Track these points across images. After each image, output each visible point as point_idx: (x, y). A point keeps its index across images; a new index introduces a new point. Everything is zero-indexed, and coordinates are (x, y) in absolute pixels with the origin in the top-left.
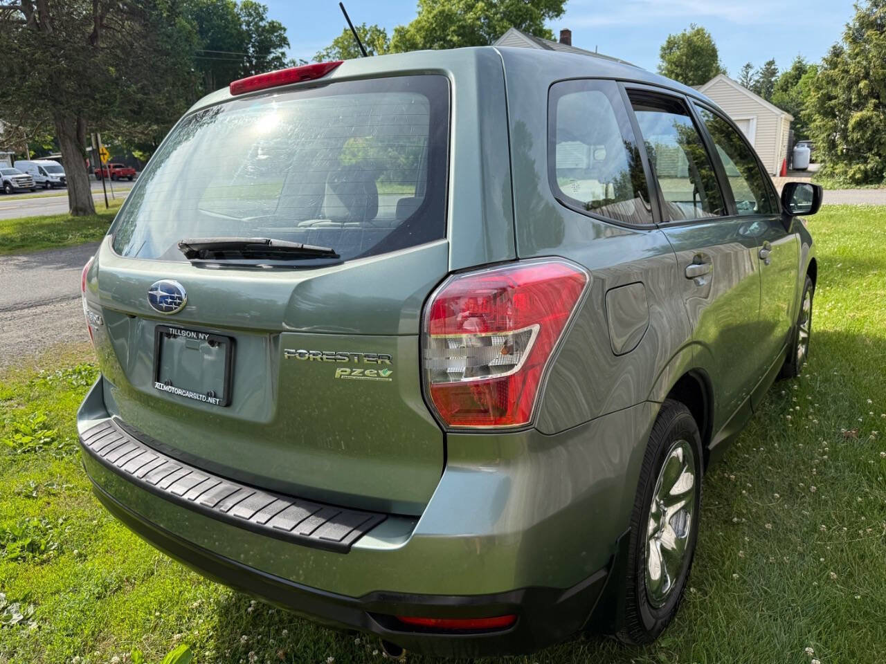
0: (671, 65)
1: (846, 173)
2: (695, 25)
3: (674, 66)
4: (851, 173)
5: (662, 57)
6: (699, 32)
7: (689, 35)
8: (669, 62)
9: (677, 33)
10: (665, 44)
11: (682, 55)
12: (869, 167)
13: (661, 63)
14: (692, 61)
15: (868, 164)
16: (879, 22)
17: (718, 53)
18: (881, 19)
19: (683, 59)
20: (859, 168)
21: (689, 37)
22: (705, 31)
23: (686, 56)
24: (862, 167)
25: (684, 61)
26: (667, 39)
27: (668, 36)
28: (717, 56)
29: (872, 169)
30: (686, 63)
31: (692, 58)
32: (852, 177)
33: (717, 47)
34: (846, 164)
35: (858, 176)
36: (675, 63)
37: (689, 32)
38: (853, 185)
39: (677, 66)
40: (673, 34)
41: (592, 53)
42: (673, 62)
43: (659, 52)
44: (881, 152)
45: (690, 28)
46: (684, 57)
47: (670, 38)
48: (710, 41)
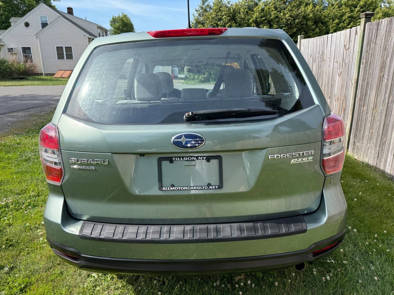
0: (116, 30)
1: (198, 78)
2: (123, 13)
3: (117, 30)
4: (200, 78)
5: (111, 25)
6: (125, 16)
7: (121, 17)
8: (115, 28)
9: (116, 15)
10: (111, 20)
11: (120, 25)
12: (206, 76)
13: (111, 28)
14: (124, 28)
15: (205, 75)
16: (202, 22)
17: (134, 26)
18: (202, 21)
19: (120, 27)
20: (203, 77)
21: (122, 18)
22: (128, 16)
23: (121, 26)
24: (203, 76)
25: (121, 28)
26: (112, 18)
27: (112, 16)
28: (133, 27)
29: (206, 77)
30: (122, 29)
31: (124, 27)
32: (201, 80)
33: (133, 23)
34: (198, 75)
35: (203, 80)
36: (117, 29)
37: (121, 16)
38: (201, 83)
39: (118, 30)
40: (115, 16)
41: (84, 20)
42: (116, 28)
43: (109, 23)
44: (209, 71)
45: (121, 14)
46: (121, 27)
47: (113, 17)
48: (130, 21)
